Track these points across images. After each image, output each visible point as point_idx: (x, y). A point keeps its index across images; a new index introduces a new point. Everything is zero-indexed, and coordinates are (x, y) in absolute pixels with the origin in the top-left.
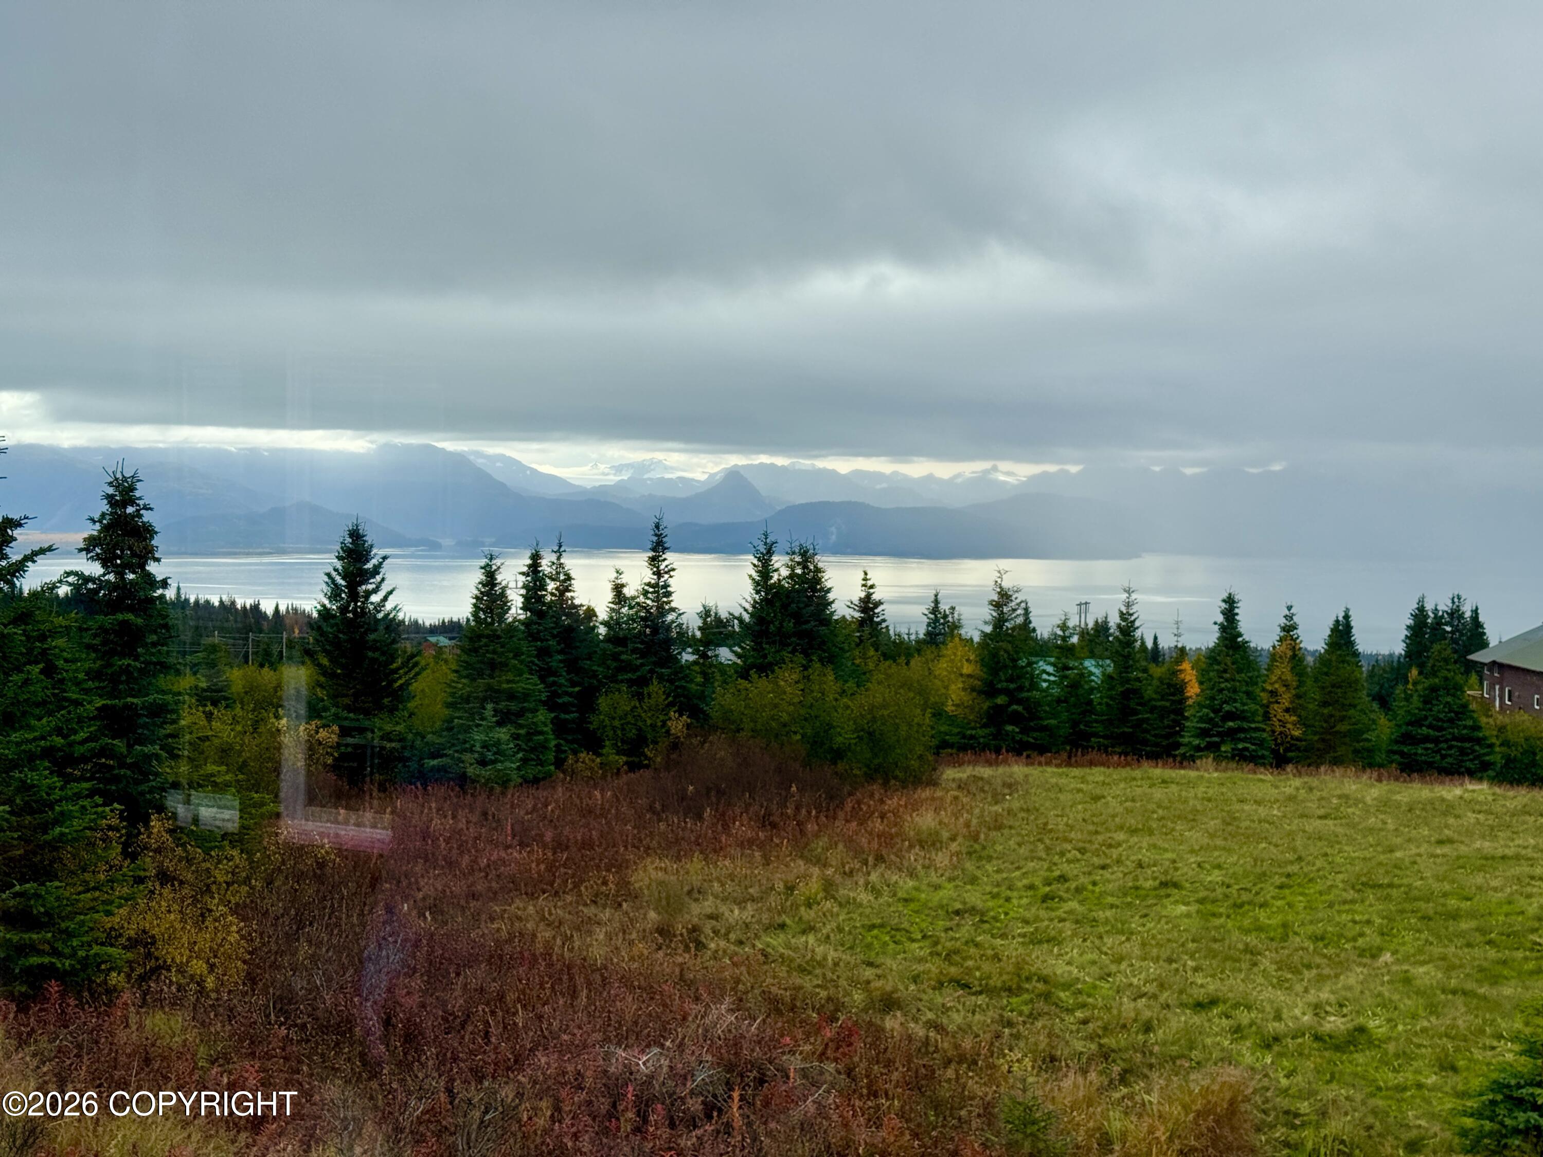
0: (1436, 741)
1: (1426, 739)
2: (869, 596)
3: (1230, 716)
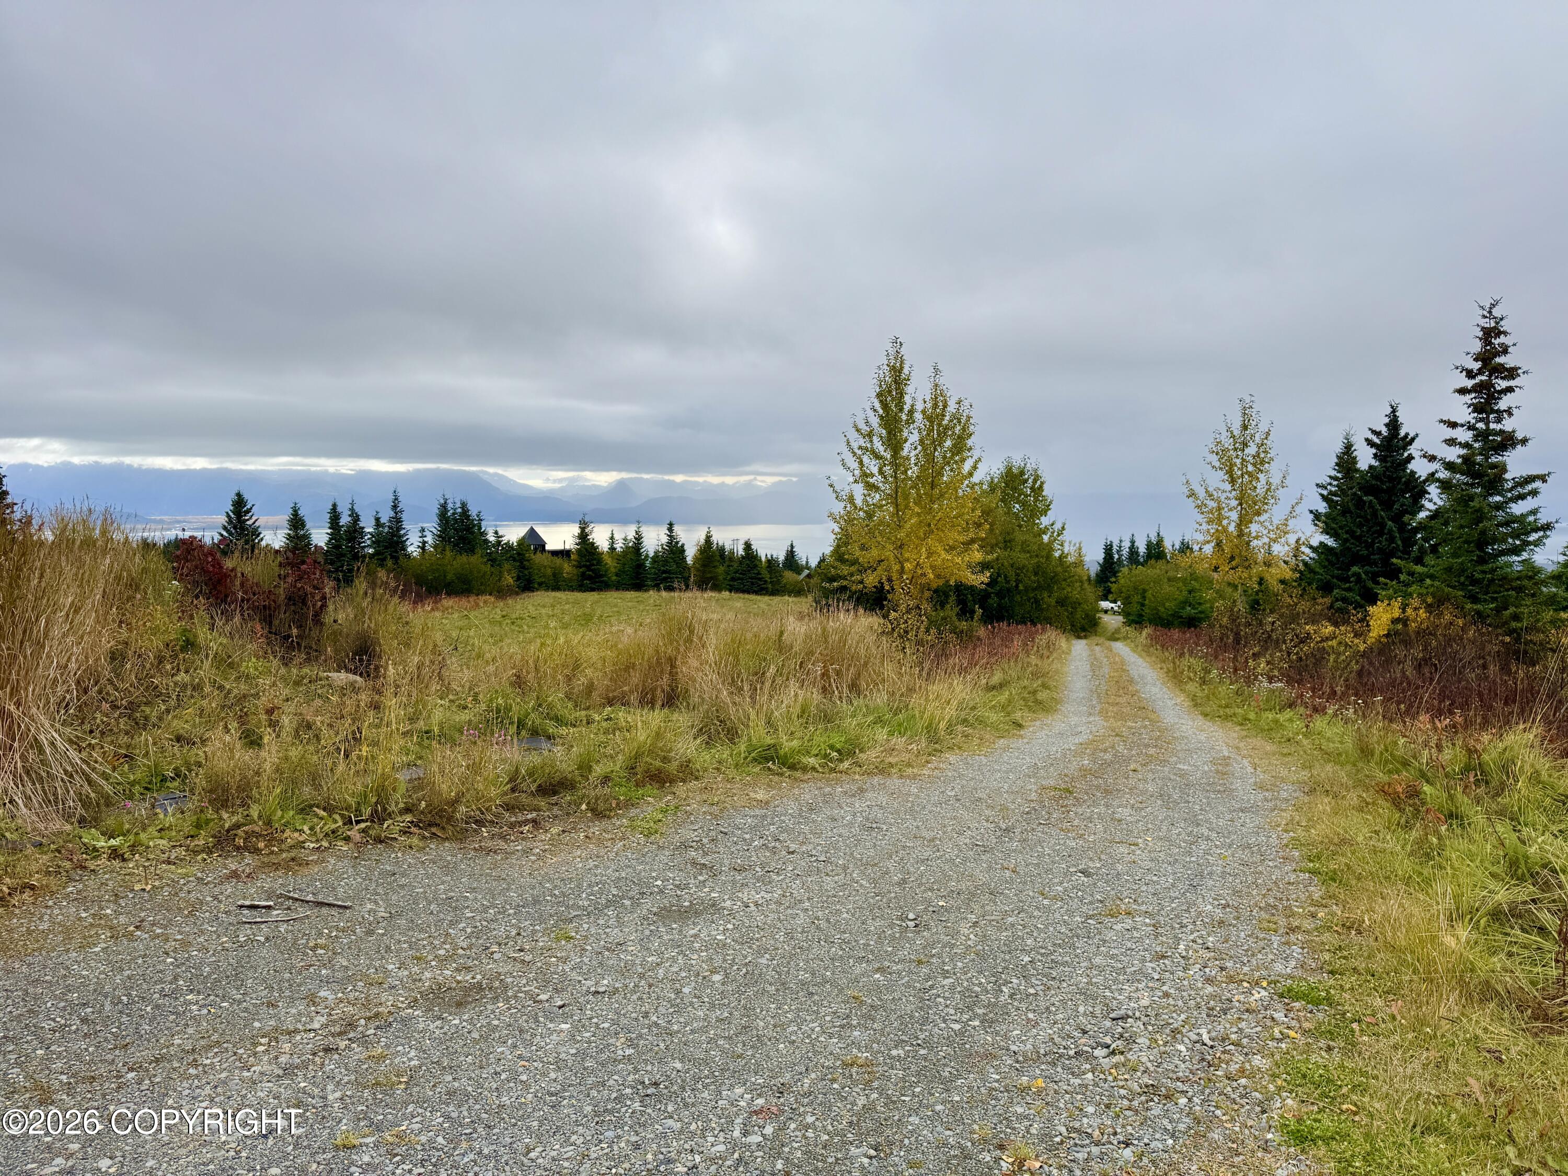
0: (742, 579)
1: (739, 579)
3: (664, 572)
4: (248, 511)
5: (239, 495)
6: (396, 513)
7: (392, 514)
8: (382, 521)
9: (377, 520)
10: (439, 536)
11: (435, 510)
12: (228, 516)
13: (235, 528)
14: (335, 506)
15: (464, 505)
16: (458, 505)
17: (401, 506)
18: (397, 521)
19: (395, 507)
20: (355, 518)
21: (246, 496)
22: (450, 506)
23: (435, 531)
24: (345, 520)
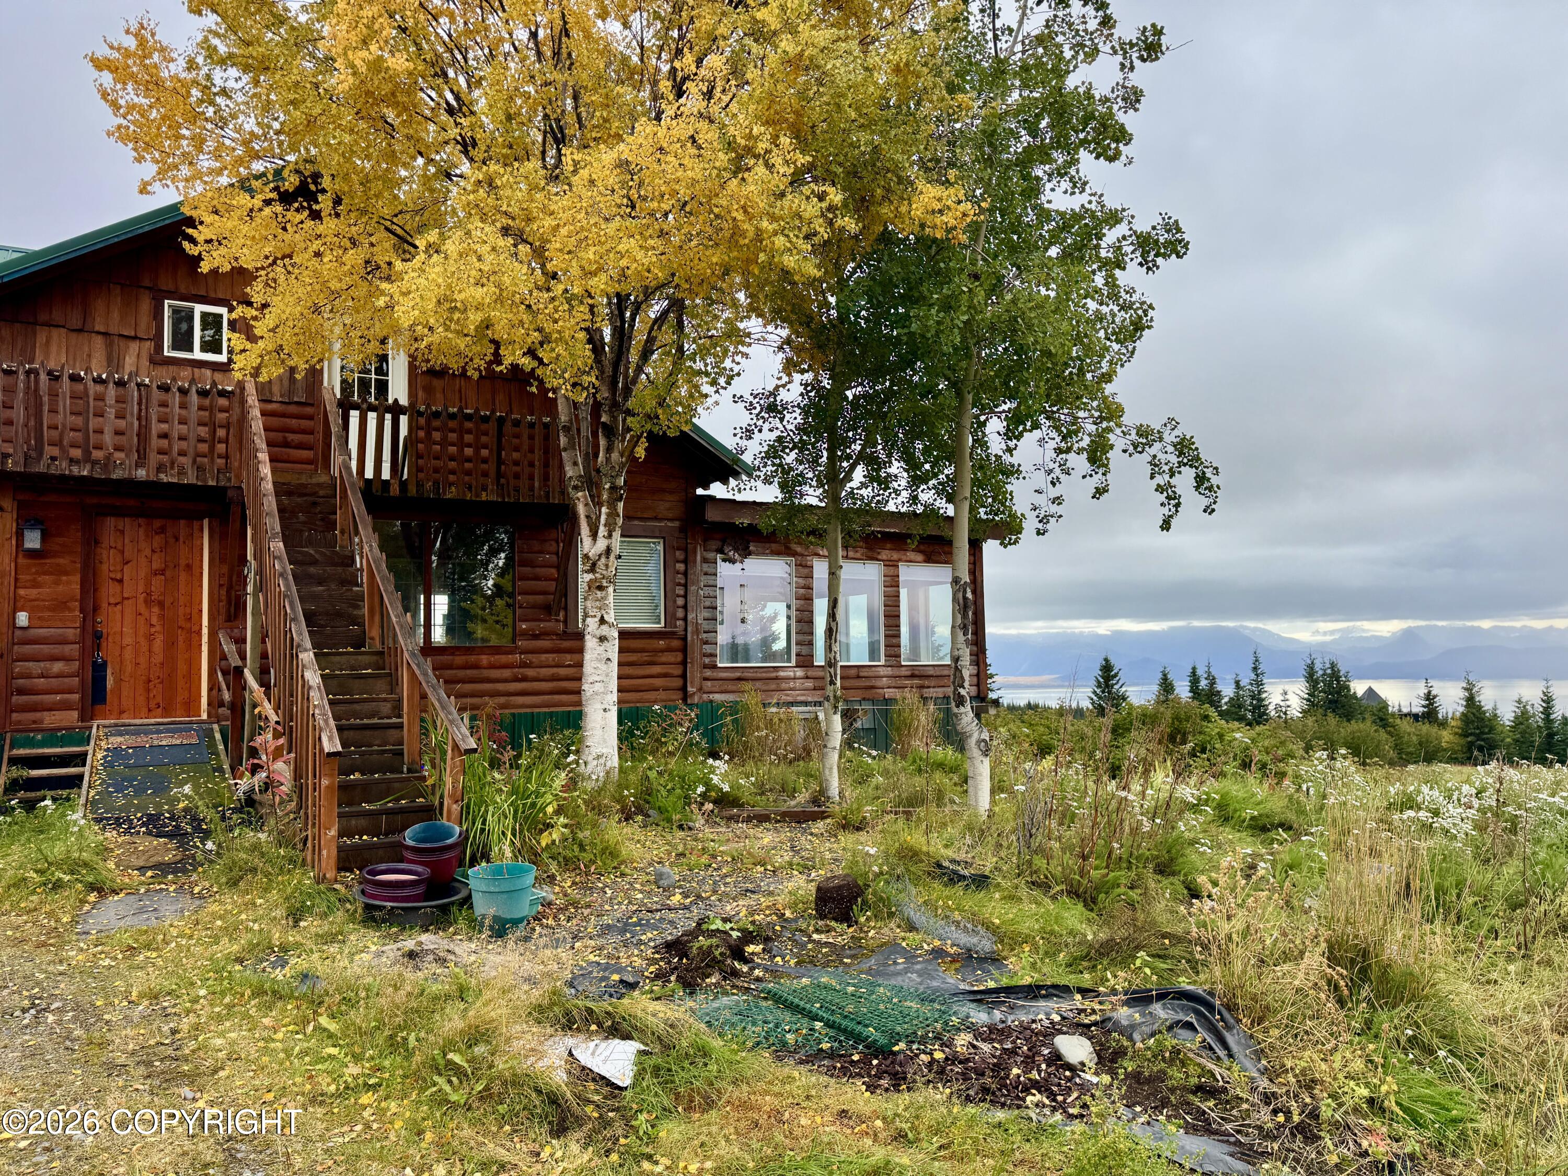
2: (1429, 692)
4: (1116, 675)
5: (1106, 660)
6: (1257, 675)
7: (1253, 676)
8: (1242, 684)
9: (1237, 683)
10: (1308, 700)
11: (1302, 671)
12: (1099, 682)
13: (1103, 692)
14: (1194, 669)
15: (1333, 666)
16: (1328, 665)
17: (1262, 668)
18: (1259, 683)
19: (1255, 669)
20: (1212, 682)
21: (1113, 661)
22: (1318, 666)
23: (1302, 694)
24: (1203, 683)
